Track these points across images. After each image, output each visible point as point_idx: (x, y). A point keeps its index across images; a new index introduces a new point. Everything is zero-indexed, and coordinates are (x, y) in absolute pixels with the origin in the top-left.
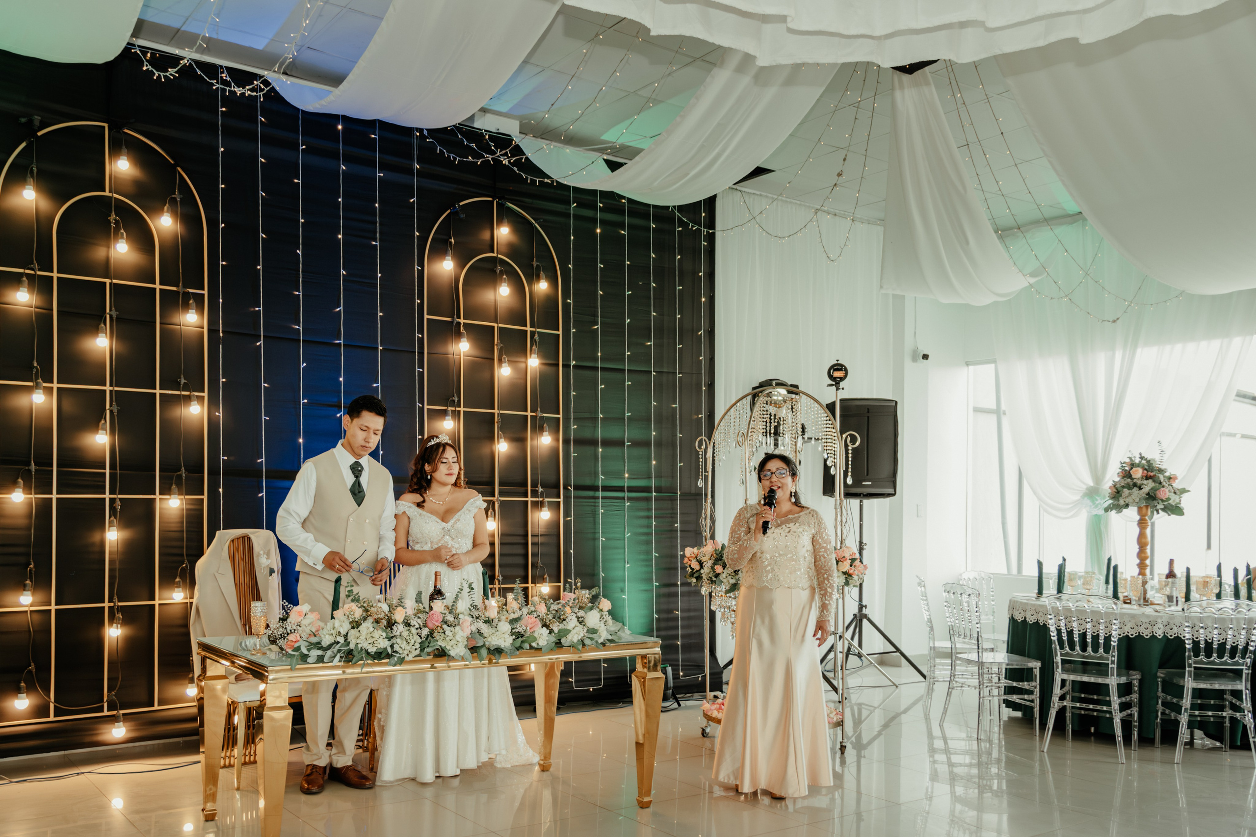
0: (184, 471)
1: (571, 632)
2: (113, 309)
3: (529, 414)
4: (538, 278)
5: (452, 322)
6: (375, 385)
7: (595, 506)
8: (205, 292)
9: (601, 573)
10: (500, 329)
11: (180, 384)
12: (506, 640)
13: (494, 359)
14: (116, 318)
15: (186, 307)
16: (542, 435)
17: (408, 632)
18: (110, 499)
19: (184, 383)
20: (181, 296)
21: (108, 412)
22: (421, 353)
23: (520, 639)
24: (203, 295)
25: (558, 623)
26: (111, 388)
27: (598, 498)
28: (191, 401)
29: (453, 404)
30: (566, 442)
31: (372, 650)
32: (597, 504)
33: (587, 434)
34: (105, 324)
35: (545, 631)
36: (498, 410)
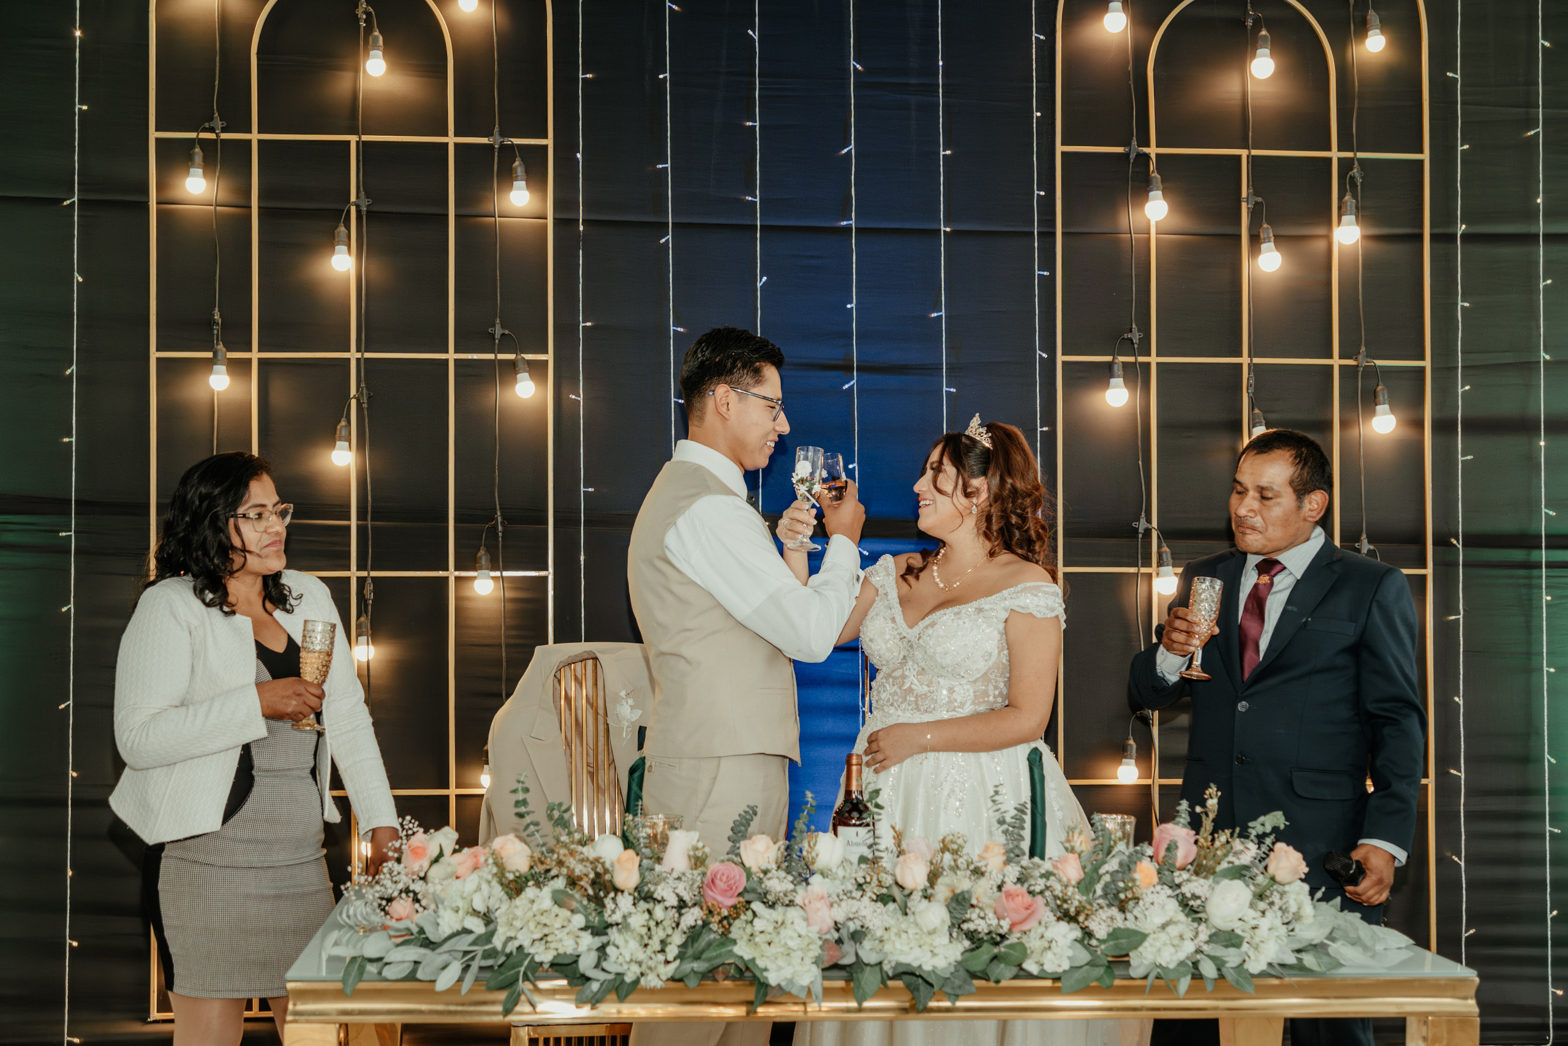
0: (500, 519)
1: (1149, 940)
2: (362, 193)
3: (1336, 362)
4: (1363, 29)
5: (1126, 156)
6: (934, 315)
7: (1530, 586)
8: (549, 142)
9: (1547, 756)
10: (1254, 161)
11: (494, 339)
12: (936, 951)
13: (1239, 237)
14: (368, 212)
15: (507, 177)
16: (1373, 413)
17: (647, 916)
18: (358, 578)
19: (503, 335)
20: (496, 154)
21: (354, 403)
22: (1048, 236)
23: (986, 951)
24: (546, 147)
25: (1114, 911)
26: (359, 355)
27: (1538, 566)
28: (516, 373)
29: (1128, 348)
30: (1444, 427)
31: (545, 956)
32: (1534, 581)
33: (1505, 405)
34: (348, 228)
35: (1065, 933)
36: (1250, 356)
